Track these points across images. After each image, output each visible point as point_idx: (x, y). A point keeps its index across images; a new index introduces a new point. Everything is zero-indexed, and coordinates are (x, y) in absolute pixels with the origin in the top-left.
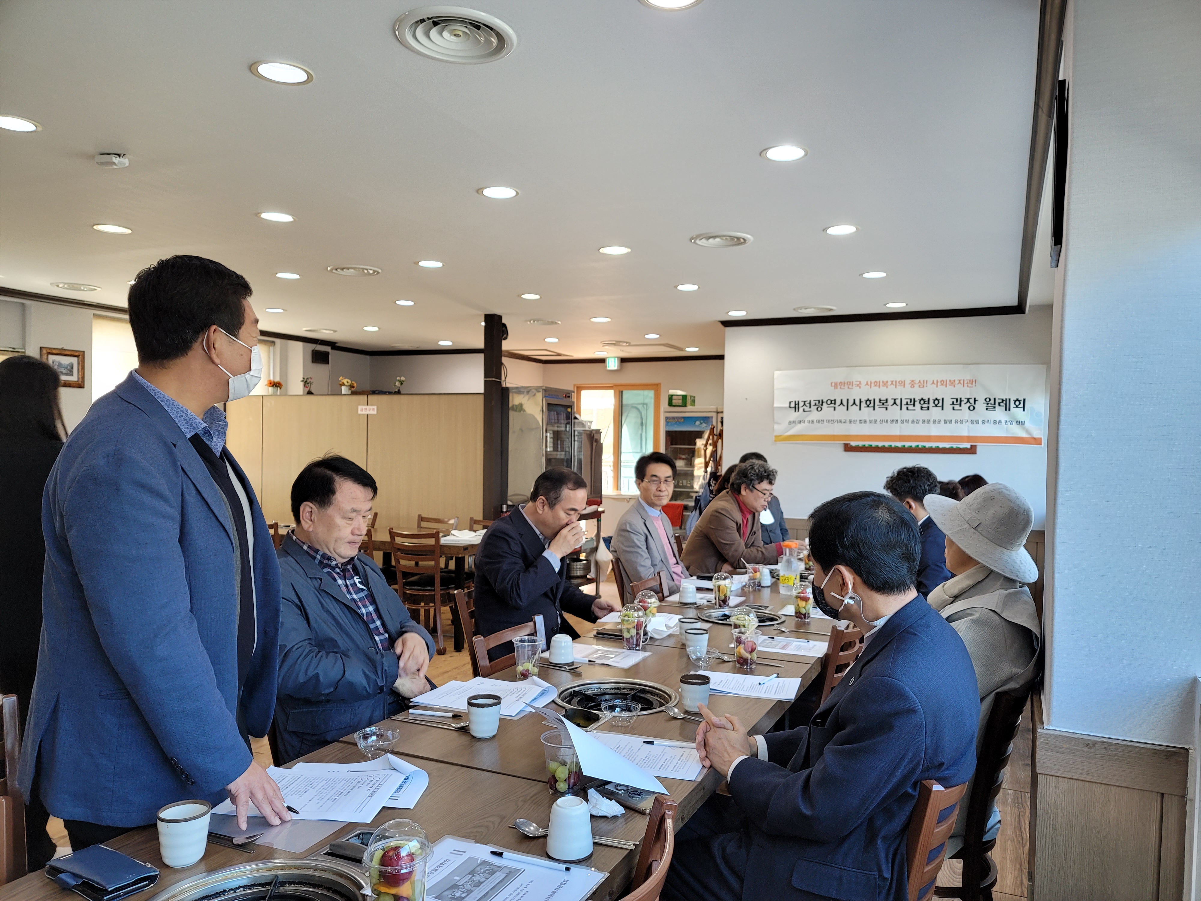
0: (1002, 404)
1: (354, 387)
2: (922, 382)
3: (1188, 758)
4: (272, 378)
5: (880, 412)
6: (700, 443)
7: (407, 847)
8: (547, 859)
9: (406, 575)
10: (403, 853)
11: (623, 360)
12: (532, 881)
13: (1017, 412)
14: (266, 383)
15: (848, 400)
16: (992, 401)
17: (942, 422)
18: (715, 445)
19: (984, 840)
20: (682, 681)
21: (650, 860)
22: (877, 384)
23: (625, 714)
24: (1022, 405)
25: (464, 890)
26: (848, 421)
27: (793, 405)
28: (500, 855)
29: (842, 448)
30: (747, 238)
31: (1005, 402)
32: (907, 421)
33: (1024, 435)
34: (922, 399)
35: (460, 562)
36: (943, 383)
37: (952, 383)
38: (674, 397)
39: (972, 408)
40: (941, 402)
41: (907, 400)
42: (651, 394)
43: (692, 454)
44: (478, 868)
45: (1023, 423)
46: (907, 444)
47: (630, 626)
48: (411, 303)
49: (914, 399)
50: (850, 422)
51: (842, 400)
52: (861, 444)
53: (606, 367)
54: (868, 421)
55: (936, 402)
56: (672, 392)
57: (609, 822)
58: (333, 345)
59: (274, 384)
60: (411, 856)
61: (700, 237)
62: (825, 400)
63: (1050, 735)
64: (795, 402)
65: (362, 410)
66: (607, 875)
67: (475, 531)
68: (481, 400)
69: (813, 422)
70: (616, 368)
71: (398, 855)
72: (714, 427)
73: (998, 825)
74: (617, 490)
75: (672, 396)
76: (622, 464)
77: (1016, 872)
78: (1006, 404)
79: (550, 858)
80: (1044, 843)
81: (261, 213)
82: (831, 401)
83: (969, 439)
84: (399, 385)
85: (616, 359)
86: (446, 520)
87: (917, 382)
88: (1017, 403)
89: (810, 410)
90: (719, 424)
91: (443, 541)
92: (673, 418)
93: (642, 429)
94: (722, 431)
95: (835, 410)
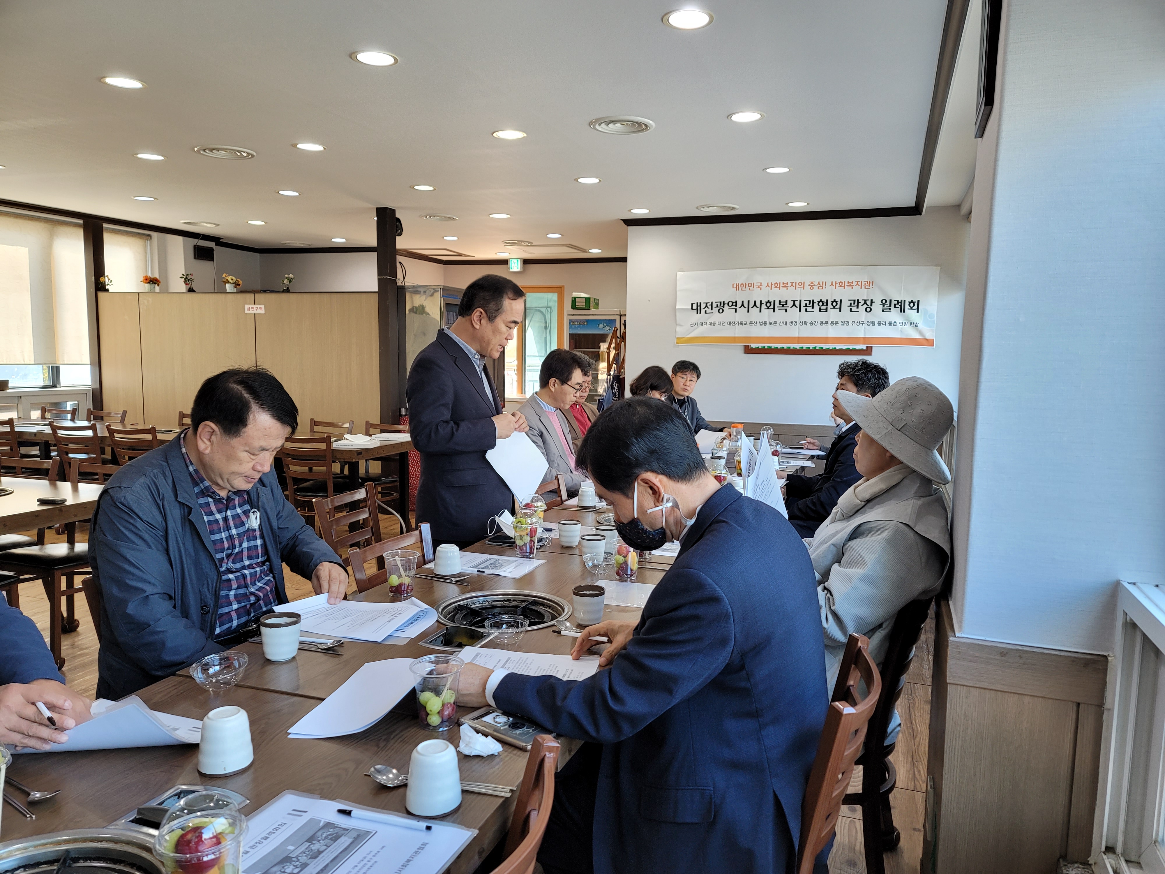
0: (897, 306)
1: (239, 285)
2: (821, 283)
3: (1107, 665)
4: (150, 275)
5: (780, 313)
6: (604, 347)
7: (211, 826)
8: (406, 815)
9: (297, 481)
10: (207, 835)
11: (526, 262)
12: (383, 847)
13: (911, 314)
14: (142, 279)
15: (749, 301)
16: (888, 303)
17: (840, 324)
18: (618, 348)
19: (885, 745)
20: (575, 594)
21: (528, 809)
22: (777, 285)
23: (510, 630)
24: (916, 307)
25: (298, 863)
26: (748, 323)
27: (695, 307)
28: (347, 813)
29: (742, 350)
30: (650, 124)
31: (900, 304)
32: (806, 323)
33: (917, 336)
34: (821, 301)
35: (354, 467)
36: (842, 284)
37: (850, 284)
38: (577, 300)
39: (868, 310)
40: (839, 303)
41: (806, 302)
42: (554, 297)
43: (597, 357)
44: (320, 833)
45: (916, 325)
46: (805, 346)
47: (524, 533)
48: (296, 194)
49: (813, 301)
50: (751, 323)
51: (743, 302)
52: (760, 346)
53: (509, 268)
54: (768, 323)
55: (834, 304)
56: (575, 294)
57: (484, 763)
58: (217, 240)
59: (151, 281)
60: (218, 839)
61: (599, 121)
62: (726, 302)
63: (964, 643)
64: (697, 303)
65: (249, 310)
66: (476, 832)
67: (370, 435)
68: (374, 301)
69: (714, 324)
70: (519, 270)
71: (200, 837)
72: (617, 330)
73: (899, 728)
74: (522, 394)
75: (575, 298)
76: (527, 368)
77: (909, 765)
78: (901, 305)
79: (409, 813)
80: (953, 754)
81: (105, 77)
82: (733, 303)
83: (865, 340)
84: (288, 283)
85: (519, 260)
86: (340, 424)
87: (816, 283)
88: (912, 305)
89: (712, 311)
90: (622, 327)
91: (335, 445)
92: (577, 321)
93: (546, 333)
94: (624, 333)
95: (736, 312)
